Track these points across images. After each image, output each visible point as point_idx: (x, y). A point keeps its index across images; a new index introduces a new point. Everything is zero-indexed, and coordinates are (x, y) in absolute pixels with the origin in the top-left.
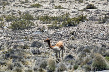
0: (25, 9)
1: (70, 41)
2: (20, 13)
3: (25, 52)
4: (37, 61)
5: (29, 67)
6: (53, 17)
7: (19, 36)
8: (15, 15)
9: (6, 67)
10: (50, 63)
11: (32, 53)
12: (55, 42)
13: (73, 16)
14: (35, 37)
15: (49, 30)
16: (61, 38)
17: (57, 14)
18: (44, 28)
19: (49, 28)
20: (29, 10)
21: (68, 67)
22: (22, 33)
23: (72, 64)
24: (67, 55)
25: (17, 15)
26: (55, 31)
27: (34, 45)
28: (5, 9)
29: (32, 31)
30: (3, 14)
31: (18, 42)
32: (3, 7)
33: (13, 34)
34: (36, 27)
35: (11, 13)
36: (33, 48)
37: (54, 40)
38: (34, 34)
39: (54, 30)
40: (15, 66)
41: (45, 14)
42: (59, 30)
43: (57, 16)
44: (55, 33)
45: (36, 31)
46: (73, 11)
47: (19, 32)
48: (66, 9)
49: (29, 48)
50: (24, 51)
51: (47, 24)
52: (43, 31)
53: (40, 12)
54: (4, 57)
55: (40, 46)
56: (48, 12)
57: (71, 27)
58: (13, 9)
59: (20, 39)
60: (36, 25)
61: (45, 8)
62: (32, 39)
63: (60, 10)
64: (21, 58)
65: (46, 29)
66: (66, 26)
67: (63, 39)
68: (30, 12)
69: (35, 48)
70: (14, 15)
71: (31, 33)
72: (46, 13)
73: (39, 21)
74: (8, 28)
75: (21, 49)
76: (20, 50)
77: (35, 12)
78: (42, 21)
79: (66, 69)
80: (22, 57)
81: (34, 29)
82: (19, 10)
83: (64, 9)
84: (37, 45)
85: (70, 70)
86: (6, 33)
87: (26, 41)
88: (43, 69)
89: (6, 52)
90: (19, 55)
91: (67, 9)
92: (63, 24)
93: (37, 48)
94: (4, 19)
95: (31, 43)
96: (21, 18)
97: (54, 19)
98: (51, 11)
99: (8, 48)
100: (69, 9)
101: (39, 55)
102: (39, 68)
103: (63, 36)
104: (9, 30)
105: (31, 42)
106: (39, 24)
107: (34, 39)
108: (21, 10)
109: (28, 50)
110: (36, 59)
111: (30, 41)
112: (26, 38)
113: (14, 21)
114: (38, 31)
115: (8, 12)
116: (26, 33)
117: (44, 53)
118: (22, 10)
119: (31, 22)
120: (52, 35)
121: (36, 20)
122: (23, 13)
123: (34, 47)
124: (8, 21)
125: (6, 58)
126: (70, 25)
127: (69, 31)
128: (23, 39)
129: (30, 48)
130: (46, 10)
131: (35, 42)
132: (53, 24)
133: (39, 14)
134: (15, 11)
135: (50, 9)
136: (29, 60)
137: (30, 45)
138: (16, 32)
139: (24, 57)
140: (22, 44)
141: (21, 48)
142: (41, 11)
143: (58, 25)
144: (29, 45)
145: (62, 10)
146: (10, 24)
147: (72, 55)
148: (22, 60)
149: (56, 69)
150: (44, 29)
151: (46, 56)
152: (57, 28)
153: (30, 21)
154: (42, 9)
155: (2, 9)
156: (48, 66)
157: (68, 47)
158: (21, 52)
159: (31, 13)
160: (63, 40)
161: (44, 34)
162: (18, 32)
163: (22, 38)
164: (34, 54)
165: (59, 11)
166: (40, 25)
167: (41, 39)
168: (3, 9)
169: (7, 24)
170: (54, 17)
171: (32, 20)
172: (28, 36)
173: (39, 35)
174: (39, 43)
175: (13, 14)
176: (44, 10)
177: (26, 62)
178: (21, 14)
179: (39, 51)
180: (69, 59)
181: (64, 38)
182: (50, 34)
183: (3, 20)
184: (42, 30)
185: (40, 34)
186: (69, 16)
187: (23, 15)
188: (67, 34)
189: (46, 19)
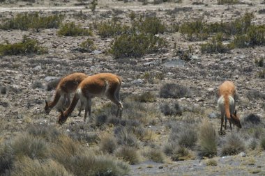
0: (146, 6)
1: (253, 81)
2: (133, 16)
3: (145, 110)
4: (173, 131)
5: (153, 146)
6: (212, 25)
7: (131, 72)
8: (122, 21)
9: (97, 148)
10: (203, 135)
11: (162, 112)
12: (217, 83)
13: (262, 21)
14: (170, 73)
15: (204, 57)
16: (231, 75)
17: (222, 16)
18: (191, 50)
19: (203, 50)
20: (154, 8)
21: (247, 143)
22: (139, 65)
23: (257, 136)
24: (246, 116)
25: (126, 22)
26: (218, 57)
27: (166, 93)
28: (97, 7)
29: (163, 60)
30: (93, 19)
31: (129, 87)
32: (92, 3)
33: (117, 68)
34: (172, 50)
35: (111, 16)
36: (162, 99)
37: (215, 80)
38: (167, 65)
39: (215, 55)
40: (119, 143)
41: (195, 17)
42: (226, 55)
43: (224, 22)
44: (216, 62)
45: (170, 59)
46: (262, 8)
47: (132, 63)
48: (244, 3)
49: (155, 101)
50: (141, 109)
51: (199, 43)
52: (187, 59)
53: (180, 12)
54: (94, 123)
55: (182, 94)
56: (201, 13)
57: (257, 48)
58: (116, 7)
59: (133, 78)
60: (172, 46)
61: (194, 4)
62: (161, 79)
63: (230, 6)
64: (134, 124)
65: (197, 53)
66: (244, 46)
67: (237, 76)
68: (158, 13)
69: (169, 100)
70: (118, 23)
71: (159, 65)
72: (195, 15)
73: (178, 34)
74: (104, 53)
75: (135, 104)
76: (132, 104)
77: (169, 12)
78: (186, 36)
79: (242, 149)
80: (137, 121)
81: (167, 54)
82: (129, 10)
83: (239, 5)
84: (174, 93)
85: (254, 151)
86: (99, 66)
87: (148, 84)
88: (186, 149)
89: (99, 111)
90: (129, 118)
91: (248, 3)
92: (236, 41)
93: (174, 100)
94: (94, 32)
95: (159, 88)
96: (134, 29)
97: (215, 28)
98: (208, 10)
99: (103, 101)
100: (251, 5)
101: (177, 117)
102: (177, 148)
103: (237, 70)
104: (106, 57)
105: (159, 85)
106: (179, 43)
107: (166, 79)
108: (135, 10)
109: (151, 104)
110: (170, 127)
111: (157, 83)
112: (147, 77)
113: (119, 36)
114: (177, 58)
115: (104, 16)
116: (148, 64)
117: (190, 111)
118: (138, 10)
119: (158, 38)
120: (210, 67)
121: (171, 32)
122: (142, 17)
123: (166, 97)
124: (104, 36)
125: (98, 126)
126: (254, 43)
127: (251, 57)
128: (139, 80)
129: (158, 99)
130: (195, 7)
131: (169, 86)
132: (213, 41)
133: (180, 18)
134: (121, 12)
135: (206, 5)
136: (155, 128)
137: (157, 93)
138: (123, 63)
139: (141, 122)
140: (138, 92)
141: (136, 100)
142: (185, 10)
143: (225, 44)
144: (153, 93)
145: (236, 6)
146: (108, 44)
147: (259, 115)
148: (137, 129)
149: (219, 149)
150: (190, 54)
151: (196, 119)
152: (223, 51)
153: (157, 35)
154: (188, 6)
155: (90, 8)
156: (198, 143)
157: (249, 96)
158: (134, 110)
159: (160, 15)
160: (237, 78)
161: (190, 67)
162: (128, 63)
163: (138, 77)
164: (167, 114)
165: (228, 10)
166: (183, 43)
167: (183, 78)
168: (93, 9)
169: (103, 43)
170: (216, 24)
171: (162, 33)
172: (152, 71)
173: (178, 69)
174: (178, 87)
175: (115, 19)
176: (191, 8)
177: (146, 134)
178: (136, 19)
179: (177, 107)
180: (250, 124)
181: (240, 75)
182: (206, 65)
183: (92, 36)
184: (187, 57)
185: (181, 66)
186: (253, 21)
187: (140, 21)
188: (246, 65)
189: (195, 29)
